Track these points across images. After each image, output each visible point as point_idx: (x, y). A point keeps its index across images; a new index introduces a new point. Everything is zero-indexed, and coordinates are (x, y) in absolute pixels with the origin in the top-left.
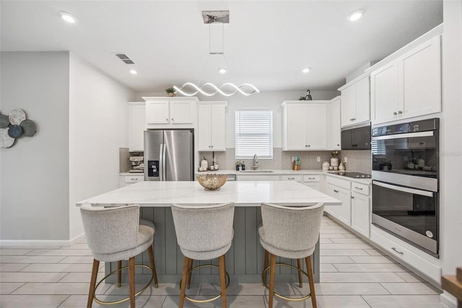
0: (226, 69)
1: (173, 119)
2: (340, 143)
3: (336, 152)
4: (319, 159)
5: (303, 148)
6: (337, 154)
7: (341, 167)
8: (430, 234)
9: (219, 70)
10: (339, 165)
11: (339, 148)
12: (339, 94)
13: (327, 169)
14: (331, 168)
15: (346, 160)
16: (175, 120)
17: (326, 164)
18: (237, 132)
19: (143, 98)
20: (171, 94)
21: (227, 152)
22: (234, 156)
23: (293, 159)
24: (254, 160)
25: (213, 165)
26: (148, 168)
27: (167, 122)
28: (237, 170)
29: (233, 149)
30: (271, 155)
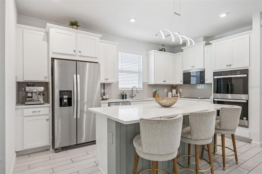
1: (80, 52)
2: (182, 79)
3: (175, 86)
4: (166, 90)
5: (161, 82)
6: (175, 87)
7: (179, 95)
8: (245, 118)
10: (177, 94)
11: (182, 83)
12: (182, 51)
13: (171, 96)
14: (173, 95)
15: (181, 90)
16: (82, 52)
17: (170, 93)
18: (120, 68)
19: (47, 24)
20: (75, 27)
21: (112, 85)
22: (118, 88)
23: (154, 90)
24: (132, 91)
25: (104, 95)
26: (60, 98)
27: (73, 53)
28: (123, 98)
29: (118, 82)
30: (142, 87)
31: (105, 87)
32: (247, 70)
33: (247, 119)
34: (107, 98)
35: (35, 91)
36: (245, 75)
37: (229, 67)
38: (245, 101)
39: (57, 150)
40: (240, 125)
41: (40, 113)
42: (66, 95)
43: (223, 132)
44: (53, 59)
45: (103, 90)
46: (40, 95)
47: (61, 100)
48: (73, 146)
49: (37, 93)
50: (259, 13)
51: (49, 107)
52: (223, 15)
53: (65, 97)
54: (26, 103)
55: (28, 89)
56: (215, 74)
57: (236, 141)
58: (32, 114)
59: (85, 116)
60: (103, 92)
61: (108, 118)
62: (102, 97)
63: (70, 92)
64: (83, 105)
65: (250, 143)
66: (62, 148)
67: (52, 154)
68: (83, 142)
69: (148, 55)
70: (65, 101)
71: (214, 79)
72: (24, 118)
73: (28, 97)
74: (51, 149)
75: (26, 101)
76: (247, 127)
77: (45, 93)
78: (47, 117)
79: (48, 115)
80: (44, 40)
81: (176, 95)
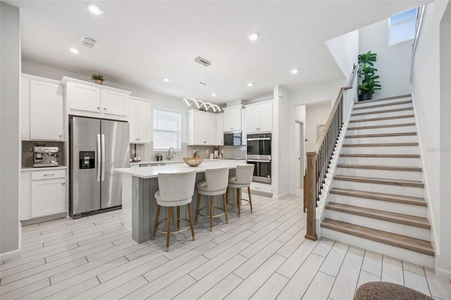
0: (169, 79)
1: (105, 109)
2: (223, 141)
4: (207, 152)
5: (202, 144)
6: (217, 148)
7: (220, 156)
8: (269, 176)
9: (163, 79)
10: (219, 155)
11: (223, 144)
12: (223, 111)
13: (213, 157)
14: (215, 157)
15: (223, 152)
16: (107, 110)
17: (212, 155)
18: (155, 128)
19: (64, 77)
20: (99, 81)
21: (146, 145)
22: (152, 149)
23: (194, 151)
24: (169, 152)
25: (135, 156)
26: (80, 160)
27: (97, 110)
28: (158, 160)
29: (152, 143)
30: (180, 148)
31: (137, 148)
32: (271, 134)
33: (270, 177)
34: (139, 159)
35: (47, 151)
36: (269, 139)
37: (258, 131)
38: (269, 161)
39: (75, 217)
40: (253, 181)
41: (54, 177)
42: (88, 156)
43: (239, 186)
44: (71, 117)
45: (133, 151)
46: (54, 156)
47: (81, 161)
48: (96, 211)
49: (50, 154)
50: (278, 86)
51: (66, 169)
52: (250, 85)
53: (86, 158)
54: (35, 165)
55: (37, 149)
56: (249, 136)
57: (251, 195)
58: (43, 178)
59: (111, 179)
60: (134, 153)
61: (133, 176)
62: (133, 159)
63: (93, 153)
64: (110, 167)
65: (272, 197)
66: (82, 214)
67: (69, 221)
68: (109, 206)
69: (187, 114)
70: (87, 162)
71: (248, 141)
72: (32, 182)
73: (37, 159)
74: (68, 217)
75: (34, 163)
76: (270, 183)
77: (60, 154)
78: (63, 181)
79: (64, 178)
80: (58, 93)
81: (218, 157)
